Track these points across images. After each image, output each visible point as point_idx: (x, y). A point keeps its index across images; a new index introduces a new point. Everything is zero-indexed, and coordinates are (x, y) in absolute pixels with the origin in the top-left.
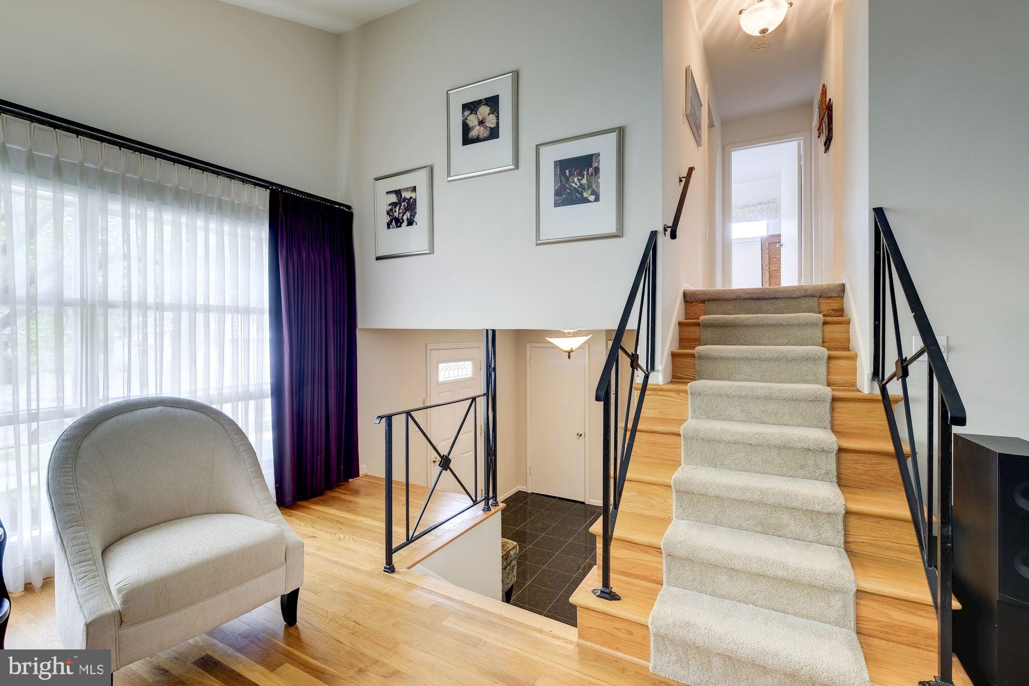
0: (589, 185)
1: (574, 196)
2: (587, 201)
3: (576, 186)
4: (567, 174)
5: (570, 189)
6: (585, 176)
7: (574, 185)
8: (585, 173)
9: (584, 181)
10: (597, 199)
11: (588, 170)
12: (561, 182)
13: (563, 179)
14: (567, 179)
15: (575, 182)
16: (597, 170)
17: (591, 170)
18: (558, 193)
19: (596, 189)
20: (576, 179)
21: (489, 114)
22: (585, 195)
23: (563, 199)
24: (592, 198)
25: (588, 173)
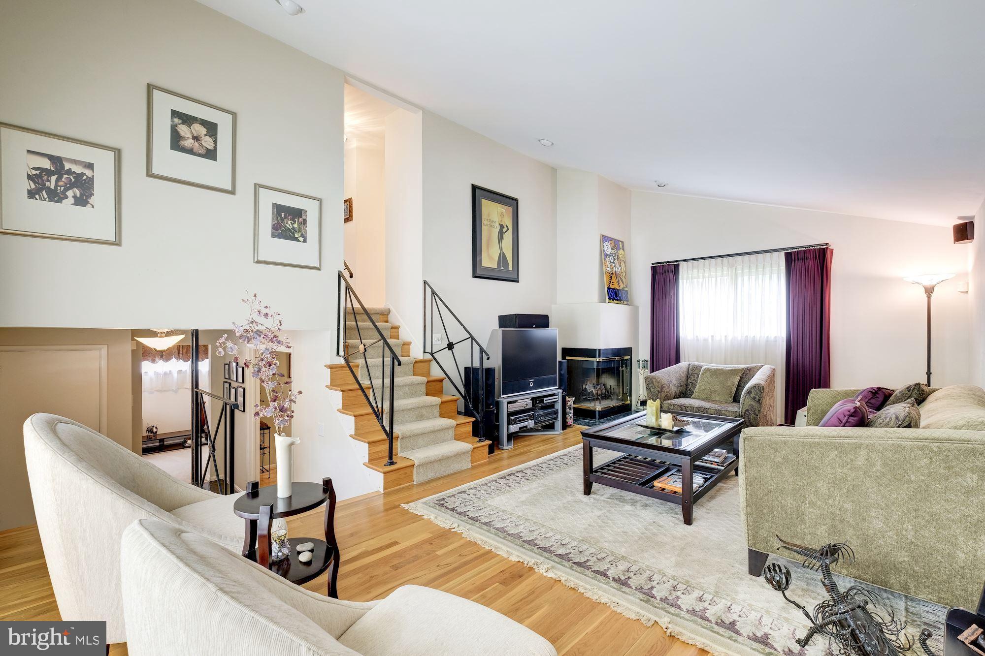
0: (300, 231)
1: (288, 234)
2: (297, 240)
3: (290, 228)
4: (283, 216)
5: (285, 228)
6: (297, 223)
7: (288, 225)
8: (297, 220)
9: (296, 226)
10: (305, 241)
11: (299, 219)
12: (277, 220)
13: (279, 218)
14: (283, 220)
15: (289, 224)
16: (305, 221)
17: (300, 219)
18: (275, 227)
19: (304, 233)
20: (289, 222)
21: (205, 135)
22: (296, 235)
23: (279, 233)
24: (301, 239)
25: (298, 221)
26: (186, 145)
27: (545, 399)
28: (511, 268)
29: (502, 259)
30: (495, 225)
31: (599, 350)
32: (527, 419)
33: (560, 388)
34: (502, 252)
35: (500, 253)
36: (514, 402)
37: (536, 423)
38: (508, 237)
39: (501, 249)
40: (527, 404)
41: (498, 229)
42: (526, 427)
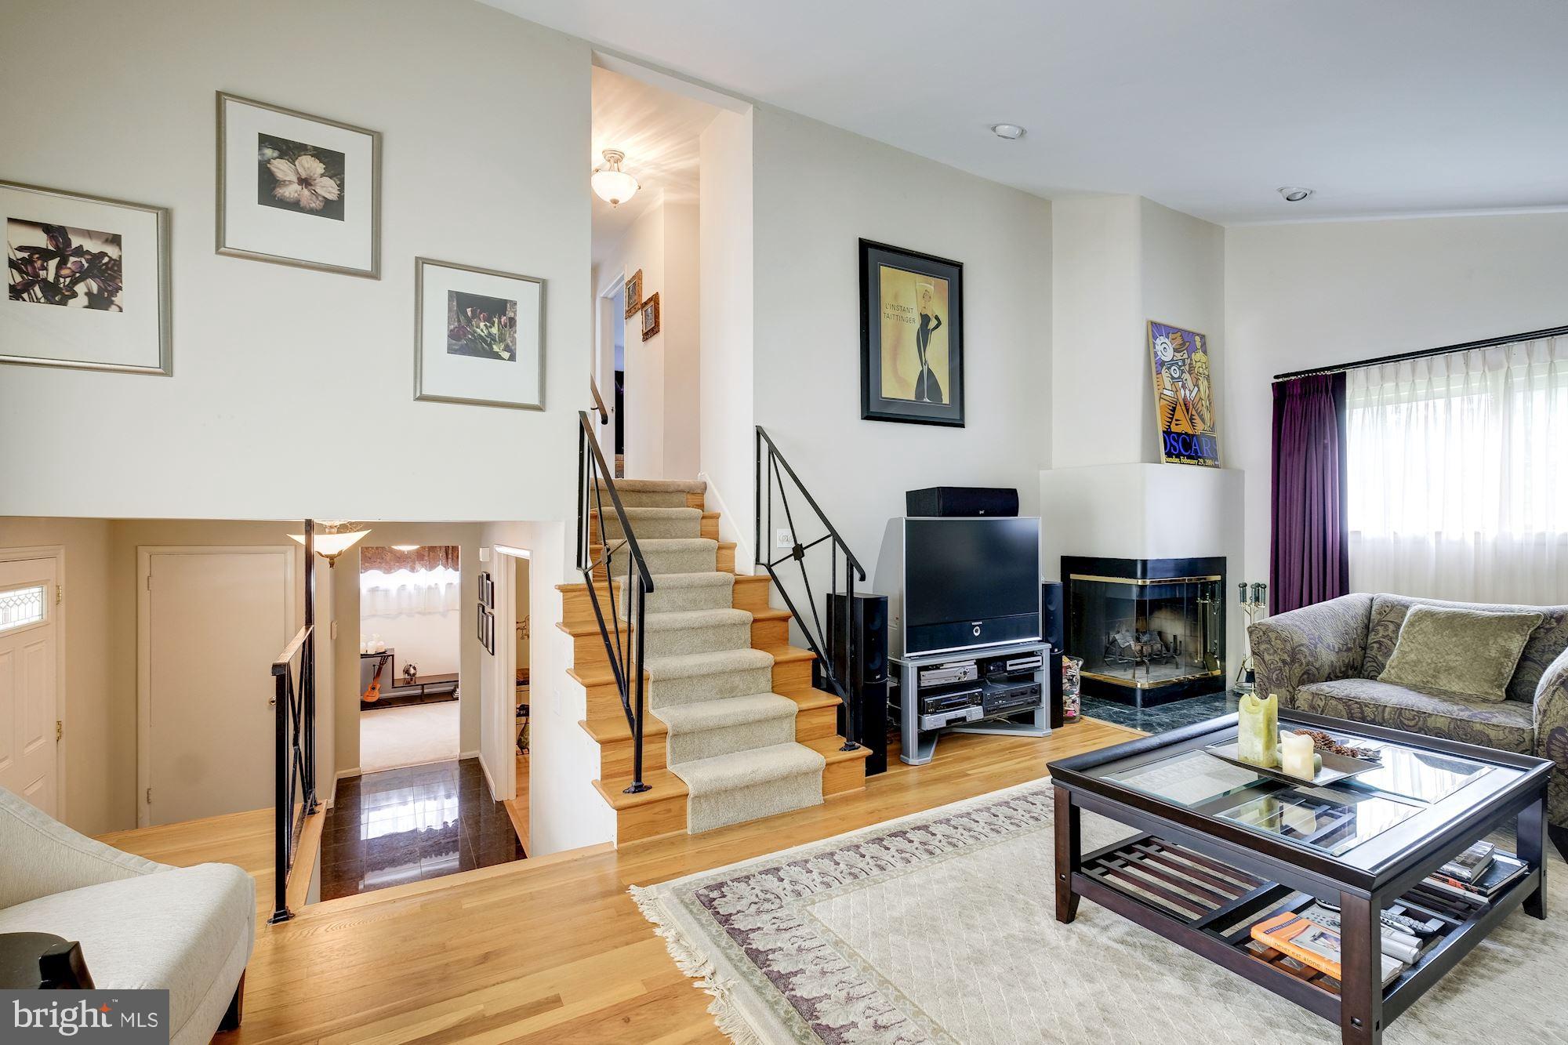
0: (502, 339)
1: (479, 346)
2: (497, 356)
3: (483, 334)
4: (469, 314)
5: (473, 335)
6: (496, 325)
7: (478, 330)
8: (496, 320)
9: (494, 330)
10: (512, 358)
11: (500, 318)
12: (459, 321)
13: (462, 318)
14: (469, 321)
15: (481, 328)
16: (512, 322)
17: (503, 319)
18: (454, 335)
19: (511, 344)
20: (482, 325)
21: (322, 175)
22: (496, 348)
23: (462, 346)
24: (506, 355)
25: (500, 322)
26: (287, 194)
27: (1009, 663)
28: (946, 400)
29: (927, 381)
30: (909, 315)
31: (1144, 562)
32: (964, 703)
33: (1045, 640)
34: (925, 368)
35: (922, 372)
36: (937, 667)
37: (986, 712)
38: (940, 339)
39: (923, 362)
40: (965, 673)
41: (917, 325)
42: (964, 719)
